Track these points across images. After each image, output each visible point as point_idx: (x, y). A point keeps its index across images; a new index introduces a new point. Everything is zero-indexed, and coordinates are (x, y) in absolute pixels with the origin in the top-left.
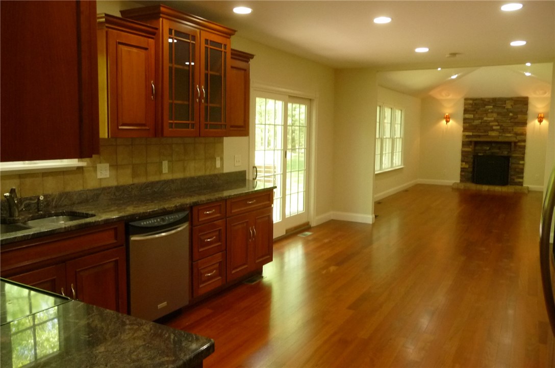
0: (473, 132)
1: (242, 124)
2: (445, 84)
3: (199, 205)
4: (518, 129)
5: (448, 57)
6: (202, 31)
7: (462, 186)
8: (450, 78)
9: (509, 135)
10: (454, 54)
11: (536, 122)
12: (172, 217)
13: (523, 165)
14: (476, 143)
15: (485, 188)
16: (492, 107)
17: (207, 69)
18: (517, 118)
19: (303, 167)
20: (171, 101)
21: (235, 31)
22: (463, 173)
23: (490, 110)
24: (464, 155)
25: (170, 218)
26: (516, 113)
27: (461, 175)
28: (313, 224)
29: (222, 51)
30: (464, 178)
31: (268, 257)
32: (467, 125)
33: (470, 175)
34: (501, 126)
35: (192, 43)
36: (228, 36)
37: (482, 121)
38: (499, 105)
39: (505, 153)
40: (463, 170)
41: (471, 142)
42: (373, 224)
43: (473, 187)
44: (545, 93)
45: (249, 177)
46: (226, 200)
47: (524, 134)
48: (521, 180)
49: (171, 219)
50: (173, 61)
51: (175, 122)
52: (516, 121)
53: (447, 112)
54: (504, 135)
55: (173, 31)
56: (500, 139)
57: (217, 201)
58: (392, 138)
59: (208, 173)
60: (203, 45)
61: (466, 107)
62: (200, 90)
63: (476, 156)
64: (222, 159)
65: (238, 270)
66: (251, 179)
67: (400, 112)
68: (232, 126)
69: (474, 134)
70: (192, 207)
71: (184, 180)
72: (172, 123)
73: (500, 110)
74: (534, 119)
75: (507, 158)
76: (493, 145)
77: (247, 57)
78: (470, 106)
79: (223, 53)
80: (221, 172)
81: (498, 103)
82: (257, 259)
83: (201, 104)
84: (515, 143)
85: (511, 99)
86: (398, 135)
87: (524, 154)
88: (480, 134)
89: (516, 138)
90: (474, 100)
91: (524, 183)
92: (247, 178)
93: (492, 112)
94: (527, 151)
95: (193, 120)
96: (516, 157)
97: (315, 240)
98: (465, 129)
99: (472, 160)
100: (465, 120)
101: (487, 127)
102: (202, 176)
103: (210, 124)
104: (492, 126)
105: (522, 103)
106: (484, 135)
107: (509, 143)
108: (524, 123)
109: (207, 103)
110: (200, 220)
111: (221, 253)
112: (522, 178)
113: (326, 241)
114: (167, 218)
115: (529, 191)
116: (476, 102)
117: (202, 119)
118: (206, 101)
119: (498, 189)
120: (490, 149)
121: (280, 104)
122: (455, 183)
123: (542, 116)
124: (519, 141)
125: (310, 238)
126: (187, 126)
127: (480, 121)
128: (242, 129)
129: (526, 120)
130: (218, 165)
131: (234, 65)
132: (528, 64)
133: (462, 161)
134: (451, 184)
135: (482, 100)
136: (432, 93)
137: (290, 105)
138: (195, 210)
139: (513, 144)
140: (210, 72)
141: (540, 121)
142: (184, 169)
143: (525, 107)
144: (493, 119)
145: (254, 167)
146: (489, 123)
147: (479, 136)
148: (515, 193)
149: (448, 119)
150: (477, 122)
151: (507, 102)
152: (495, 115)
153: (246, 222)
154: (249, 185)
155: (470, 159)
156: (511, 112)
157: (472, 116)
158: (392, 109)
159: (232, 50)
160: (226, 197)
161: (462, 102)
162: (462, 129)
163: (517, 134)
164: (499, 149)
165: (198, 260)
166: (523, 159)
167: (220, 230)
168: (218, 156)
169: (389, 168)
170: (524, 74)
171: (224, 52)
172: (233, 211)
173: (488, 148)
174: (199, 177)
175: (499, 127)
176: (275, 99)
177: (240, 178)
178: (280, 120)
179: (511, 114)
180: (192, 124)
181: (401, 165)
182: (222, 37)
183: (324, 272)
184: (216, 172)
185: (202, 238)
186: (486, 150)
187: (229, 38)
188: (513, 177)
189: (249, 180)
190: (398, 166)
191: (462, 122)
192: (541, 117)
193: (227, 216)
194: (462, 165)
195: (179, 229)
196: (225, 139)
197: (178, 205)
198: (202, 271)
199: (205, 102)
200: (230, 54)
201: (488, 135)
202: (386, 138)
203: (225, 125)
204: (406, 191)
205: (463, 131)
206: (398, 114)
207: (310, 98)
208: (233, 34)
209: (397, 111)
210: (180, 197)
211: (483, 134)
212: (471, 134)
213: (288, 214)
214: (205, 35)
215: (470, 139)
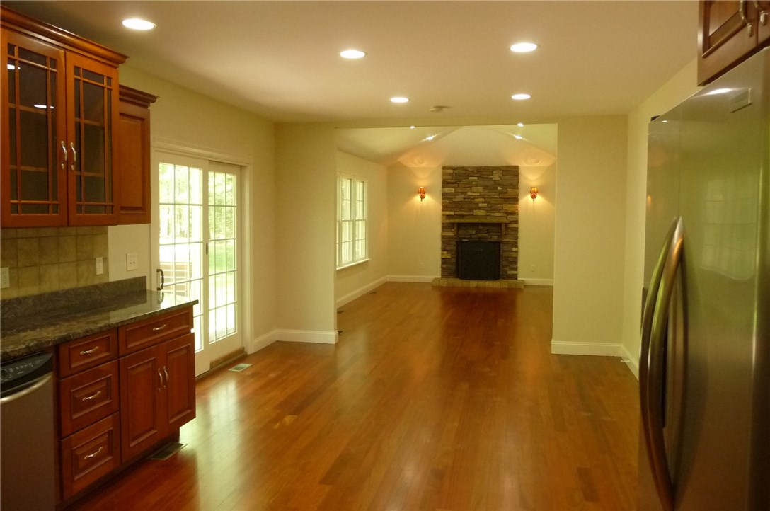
0: (455, 212)
1: (139, 204)
2: (417, 148)
3: (71, 340)
4: (508, 207)
5: (432, 111)
6: (68, 53)
7: (445, 283)
8: (424, 140)
9: (498, 214)
10: (440, 108)
11: (529, 197)
12: (22, 367)
13: (517, 252)
14: (460, 225)
15: (473, 284)
16: (476, 178)
17: (78, 114)
18: (507, 193)
19: (233, 266)
20: (13, 167)
21: (126, 57)
22: (444, 266)
23: (474, 183)
24: (445, 241)
25: (17, 368)
26: (504, 186)
27: (442, 268)
28: (251, 350)
29: (104, 88)
30: (446, 272)
31: (189, 411)
32: (448, 201)
33: (454, 267)
34: (488, 203)
35: (51, 72)
36: (115, 65)
37: (466, 196)
38: (485, 176)
39: (495, 238)
40: (444, 261)
41: (453, 224)
42: (337, 345)
43: (459, 283)
44: (538, 161)
45: (151, 286)
46: (118, 328)
47: (515, 213)
48: (514, 272)
49: (19, 371)
50: (18, 99)
51: (23, 202)
52: (506, 196)
53: (422, 183)
54: (492, 214)
55: (16, 49)
56: (489, 220)
57: (101, 331)
58: (353, 221)
59: (82, 284)
60: (71, 76)
61: (445, 178)
62: (67, 149)
63: (460, 244)
64: (106, 260)
65: (141, 439)
66: (154, 289)
67: (361, 184)
68: (123, 208)
69: (457, 213)
70: (57, 347)
71: (39, 298)
72: (17, 204)
73: (487, 183)
74: (526, 193)
75: (498, 244)
76: (480, 227)
77: (144, 100)
78: (450, 177)
79: (106, 90)
80: (105, 281)
81: (483, 173)
82: (171, 418)
83: (69, 171)
84: (506, 224)
85: (498, 168)
86: (360, 215)
87: (517, 238)
88: (464, 213)
89: (507, 218)
90: (455, 169)
91: (519, 275)
92: (148, 288)
93: (477, 185)
94: (521, 234)
95: (55, 198)
96: (507, 243)
97: (255, 375)
98: (445, 208)
99: (455, 248)
100: (445, 196)
101: (471, 204)
102: (73, 290)
103: (86, 205)
104: (477, 203)
105: (512, 173)
106: (468, 215)
107: (499, 225)
108: (515, 200)
109: (80, 170)
110: (73, 366)
111: (111, 416)
112: (516, 269)
113: (273, 375)
114: (11, 370)
115: (525, 286)
116: (456, 171)
117: (72, 197)
118: (79, 168)
119: (489, 285)
120: (476, 233)
121: (196, 173)
122: (436, 279)
123: (536, 190)
124: (511, 222)
125: (248, 373)
126: (44, 209)
127: (463, 196)
128: (140, 212)
129: (518, 195)
130: (100, 269)
131: (123, 111)
132: (520, 125)
133: (443, 250)
134: (430, 281)
135: (463, 168)
136: (401, 159)
137: (211, 174)
138: (64, 351)
139: (503, 226)
140: (83, 121)
141: (534, 197)
142: (40, 279)
143: (515, 178)
144: (478, 194)
145: (159, 270)
146: (474, 199)
147: (463, 216)
148: (509, 289)
149: (422, 194)
150: (459, 198)
151: (494, 172)
152: (481, 189)
153: (152, 361)
154: (151, 300)
155: (453, 247)
156: (499, 185)
157: (452, 190)
158: (351, 180)
159: (121, 86)
160: (117, 324)
161: (440, 171)
162: (441, 207)
163: (507, 213)
164: (488, 232)
165: (71, 435)
166: (516, 245)
167: (108, 379)
168: (100, 256)
169: (350, 262)
170: (514, 138)
171: (108, 89)
172: (130, 346)
173: (474, 232)
174: (67, 292)
175: (486, 204)
176: (189, 165)
177: (137, 289)
178: (197, 197)
179: (499, 188)
180: (54, 204)
181: (365, 258)
182: (103, 65)
183: (277, 426)
184: (97, 282)
185: (77, 396)
186: (471, 235)
187: (116, 68)
188: (507, 269)
189: (151, 291)
190: (362, 259)
191: (441, 198)
192: (534, 192)
193: (121, 354)
194: (442, 254)
195: (35, 387)
196: (110, 228)
197: (31, 344)
198: (79, 453)
199: (76, 168)
200: (117, 94)
201: (473, 215)
202: (345, 221)
203: (113, 206)
204: (374, 293)
205: (443, 210)
206: (359, 187)
207: (240, 164)
208: (122, 62)
209: (358, 183)
210: (33, 328)
211: (467, 213)
212: (452, 213)
213: (212, 339)
214: (74, 60)
215: (452, 221)
